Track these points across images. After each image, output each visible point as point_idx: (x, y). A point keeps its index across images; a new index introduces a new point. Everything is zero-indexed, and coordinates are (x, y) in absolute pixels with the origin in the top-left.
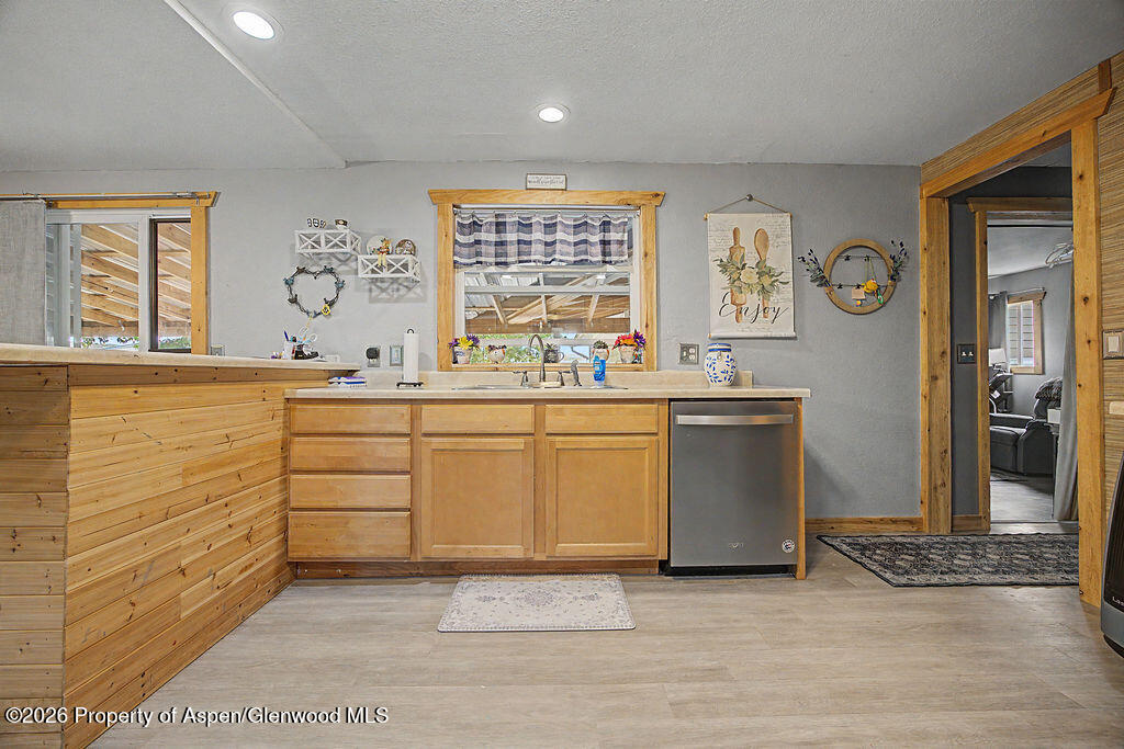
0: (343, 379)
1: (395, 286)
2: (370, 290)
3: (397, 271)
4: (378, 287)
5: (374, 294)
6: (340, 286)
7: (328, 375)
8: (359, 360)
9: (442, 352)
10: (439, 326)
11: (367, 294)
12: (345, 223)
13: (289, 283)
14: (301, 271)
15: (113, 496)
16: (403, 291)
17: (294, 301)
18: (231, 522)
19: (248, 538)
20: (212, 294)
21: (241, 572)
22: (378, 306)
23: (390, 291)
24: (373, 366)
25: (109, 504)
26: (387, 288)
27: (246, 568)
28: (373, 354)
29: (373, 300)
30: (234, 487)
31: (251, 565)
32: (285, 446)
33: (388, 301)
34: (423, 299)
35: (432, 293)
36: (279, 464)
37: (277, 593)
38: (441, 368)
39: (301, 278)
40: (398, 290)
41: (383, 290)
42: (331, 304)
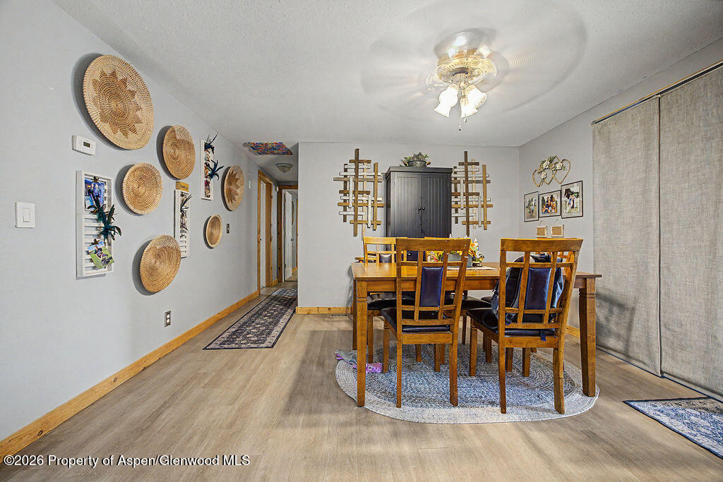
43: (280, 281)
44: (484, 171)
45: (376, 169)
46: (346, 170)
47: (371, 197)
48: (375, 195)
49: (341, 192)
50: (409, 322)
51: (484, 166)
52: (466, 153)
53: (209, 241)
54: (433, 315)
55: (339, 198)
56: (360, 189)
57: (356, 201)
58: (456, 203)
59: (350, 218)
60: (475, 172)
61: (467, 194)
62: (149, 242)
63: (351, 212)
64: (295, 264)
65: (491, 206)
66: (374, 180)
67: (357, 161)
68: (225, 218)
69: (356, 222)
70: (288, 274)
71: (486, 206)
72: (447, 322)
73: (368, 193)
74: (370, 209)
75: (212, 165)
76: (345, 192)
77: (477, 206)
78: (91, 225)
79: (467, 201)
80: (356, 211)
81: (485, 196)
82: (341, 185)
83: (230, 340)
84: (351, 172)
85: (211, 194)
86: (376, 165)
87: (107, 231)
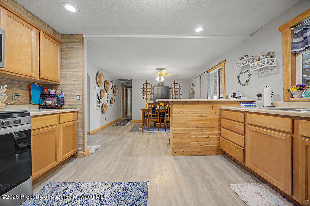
0: (243, 104)
1: (267, 71)
2: (259, 74)
3: (262, 66)
4: (261, 72)
5: (260, 75)
6: (250, 75)
7: (239, 103)
8: (254, 98)
9: (285, 93)
10: (284, 82)
11: (258, 75)
12: (247, 56)
13: (238, 77)
14: (241, 73)
15: (179, 121)
16: (270, 71)
17: (239, 82)
18: (203, 133)
19: (208, 138)
20: (226, 84)
21: (205, 145)
22: (261, 79)
23: (265, 73)
24: (260, 100)
25: (178, 122)
26: (264, 72)
27: (207, 144)
28: (259, 96)
29: (259, 77)
30: (203, 126)
31: (208, 144)
32: (220, 120)
33: (264, 76)
34: (278, 73)
35: (281, 69)
36: (218, 124)
37: (217, 155)
38: (285, 100)
39: (241, 75)
40: (268, 71)
41: (263, 73)
42: (247, 81)
43: (126, 116)
44: (180, 86)
45: (151, 86)
46: (144, 86)
47: (150, 93)
48: (151, 92)
49: (142, 91)
50: (150, 117)
51: (179, 84)
52: (175, 81)
53: (111, 104)
54: (155, 116)
55: (142, 93)
56: (147, 91)
57: (146, 94)
58: (172, 94)
59: (145, 98)
60: (177, 86)
61: (175, 92)
62: (103, 104)
63: (145, 96)
64: (131, 112)
65: (181, 94)
66: (151, 88)
67: (146, 84)
68: (114, 98)
69: (146, 99)
70: (129, 114)
71: (180, 94)
72: (157, 117)
73: (149, 92)
74: (150, 95)
75: (112, 86)
76: (143, 91)
77: (178, 95)
78: (97, 101)
79: (175, 93)
80: (146, 96)
81: (180, 92)
82: (142, 90)
83: (117, 125)
84: (145, 87)
85: (112, 93)
86: (151, 84)
87: (99, 102)
